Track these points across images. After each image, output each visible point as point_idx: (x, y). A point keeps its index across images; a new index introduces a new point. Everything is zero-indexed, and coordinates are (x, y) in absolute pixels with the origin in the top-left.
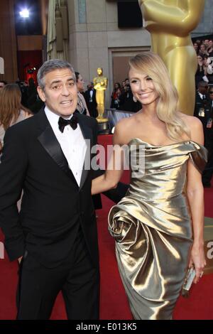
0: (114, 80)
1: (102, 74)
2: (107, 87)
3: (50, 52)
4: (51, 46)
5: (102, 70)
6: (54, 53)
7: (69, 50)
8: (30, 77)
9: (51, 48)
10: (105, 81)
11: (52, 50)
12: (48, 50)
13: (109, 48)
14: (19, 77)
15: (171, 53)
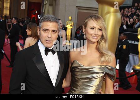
0: (77, 24)
1: (71, 20)
2: (73, 27)
3: (46, 4)
4: (46, 1)
5: (72, 17)
6: (47, 5)
7: (55, 5)
8: (33, 16)
9: (46, 3)
10: (73, 24)
11: (47, 4)
12: (44, 4)
13: (77, 7)
14: (28, 15)
15: (108, 16)
